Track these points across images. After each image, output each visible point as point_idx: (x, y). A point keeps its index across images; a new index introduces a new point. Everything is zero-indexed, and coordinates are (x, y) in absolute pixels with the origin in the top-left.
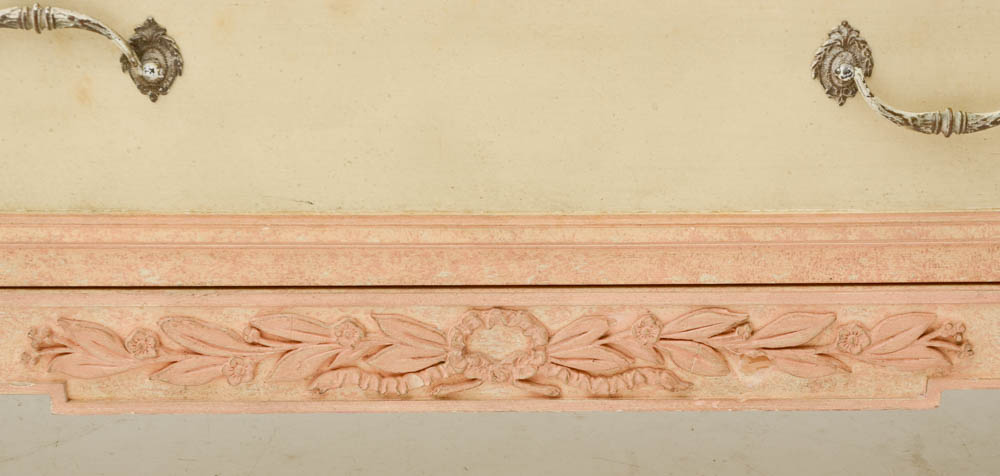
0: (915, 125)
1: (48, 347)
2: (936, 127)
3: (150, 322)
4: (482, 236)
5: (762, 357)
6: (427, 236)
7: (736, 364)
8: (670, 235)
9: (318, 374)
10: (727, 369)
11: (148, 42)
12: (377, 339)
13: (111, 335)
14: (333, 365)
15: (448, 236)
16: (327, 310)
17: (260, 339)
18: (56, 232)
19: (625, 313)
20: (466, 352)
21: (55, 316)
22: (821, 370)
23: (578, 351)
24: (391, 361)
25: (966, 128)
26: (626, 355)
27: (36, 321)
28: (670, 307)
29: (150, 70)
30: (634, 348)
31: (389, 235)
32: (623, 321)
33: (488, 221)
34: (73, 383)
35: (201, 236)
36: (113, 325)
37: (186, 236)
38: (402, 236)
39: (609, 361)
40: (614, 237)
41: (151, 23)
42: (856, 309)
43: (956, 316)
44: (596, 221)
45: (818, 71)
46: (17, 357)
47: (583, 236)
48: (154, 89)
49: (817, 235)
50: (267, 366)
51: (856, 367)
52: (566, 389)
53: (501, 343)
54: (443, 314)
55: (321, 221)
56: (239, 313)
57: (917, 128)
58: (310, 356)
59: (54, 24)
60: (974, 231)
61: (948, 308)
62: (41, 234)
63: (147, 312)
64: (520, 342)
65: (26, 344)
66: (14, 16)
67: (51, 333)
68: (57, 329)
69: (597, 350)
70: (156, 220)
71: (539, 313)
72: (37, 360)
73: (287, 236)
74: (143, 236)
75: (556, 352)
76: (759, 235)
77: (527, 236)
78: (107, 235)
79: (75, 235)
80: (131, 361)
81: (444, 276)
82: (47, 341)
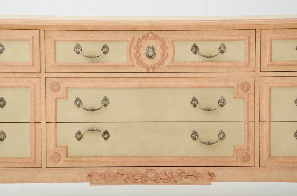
0: (204, 143)
1: (90, 175)
2: (207, 144)
3: (104, 172)
4: (148, 159)
5: (186, 177)
6: (141, 159)
7: (183, 178)
8: (173, 159)
9: (126, 179)
10: (182, 179)
11: (106, 133)
12: (134, 174)
13: (98, 173)
14: (128, 178)
15: (144, 159)
16: (127, 170)
17: (118, 174)
18: (92, 158)
19: (168, 170)
20: (146, 176)
21: (91, 171)
22: (195, 178)
23: (162, 176)
24: (136, 177)
25: (210, 144)
26: (168, 177)
27: (88, 172)
28: (174, 170)
29: (106, 136)
30: (169, 175)
31: (136, 159)
32: (168, 171)
33: (149, 157)
34: (93, 181)
35: (111, 159)
36: (99, 172)
37: (109, 159)
38: (138, 159)
39: (166, 177)
40: (166, 159)
41: (106, 130)
42: (199, 170)
43: (212, 171)
44: (164, 157)
45: (191, 136)
46: (86, 177)
47: (162, 159)
48: (106, 139)
49: (193, 159)
50: (119, 178)
51: (200, 179)
52: (160, 182)
53: (151, 175)
54: (143, 171)
55: (127, 157)
56: (115, 170)
57: (204, 144)
58: (125, 176)
59: (95, 130)
60: (213, 159)
61: (211, 170)
62: (90, 159)
63: (103, 170)
64: (153, 175)
65: (87, 175)
66: (90, 129)
67: (90, 173)
68: (91, 173)
69: (164, 175)
70: (105, 157)
71: (156, 170)
72: (88, 177)
73: (122, 159)
74: (103, 159)
75: (159, 176)
76: (185, 159)
77: (154, 159)
78: (99, 159)
79: (95, 159)
80: (101, 177)
81: (143, 165)
82: (90, 174)
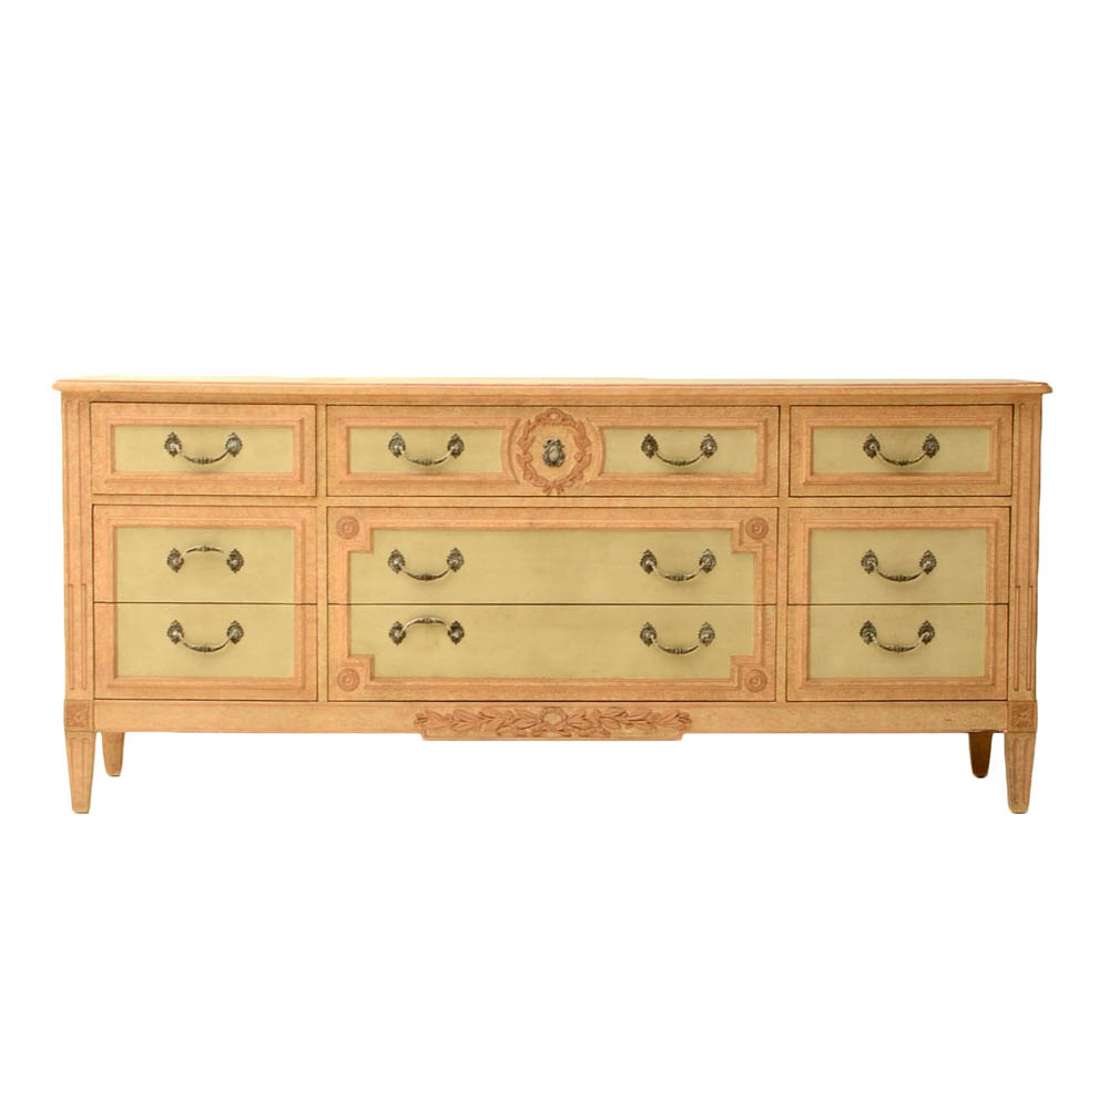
0: (668, 651)
1: (421, 719)
2: (674, 652)
3: (451, 711)
4: (548, 684)
5: (630, 724)
6: (532, 684)
7: (623, 726)
8: (601, 684)
9: (498, 728)
10: (620, 728)
11: (456, 627)
12: (517, 717)
13: (439, 715)
14: (503, 725)
15: (537, 684)
16: (502, 709)
17: (482, 716)
18: (427, 683)
19: (590, 709)
20: (543, 721)
21: (424, 709)
22: (648, 727)
23: (577, 720)
24: (522, 724)
25: (682, 652)
26: (591, 722)
27: (418, 711)
28: (603, 708)
29: (456, 635)
30: (592, 719)
31: (520, 684)
32: (589, 712)
33: (549, 680)
34: (428, 731)
35: (467, 684)
36: (440, 712)
37: (462, 684)
38: (525, 684)
39: (585, 724)
40: (587, 684)
41: (456, 622)
42: (658, 709)
43: (686, 711)
44: (580, 680)
45: (641, 636)
46: (412, 722)
47: (577, 684)
48: (456, 641)
49: (644, 685)
50: (484, 726)
51: (659, 727)
52: (573, 734)
53: (553, 719)
54: (535, 710)
55: (501, 680)
56: (476, 709)
58: (496, 722)
59: (431, 622)
60: (689, 684)
61: (684, 709)
62: (421, 683)
63: (449, 709)
64: (559, 719)
65: (415, 718)
66: (421, 620)
67: (422, 715)
68: (425, 714)
69: (580, 720)
70: (454, 679)
71: (565, 709)
72: (418, 722)
73: (492, 684)
74: (450, 684)
75: (570, 721)
76: (627, 684)
77: (561, 684)
78: (440, 684)
79: (432, 684)
80: (444, 724)
81: (536, 698)
82: (421, 717)
